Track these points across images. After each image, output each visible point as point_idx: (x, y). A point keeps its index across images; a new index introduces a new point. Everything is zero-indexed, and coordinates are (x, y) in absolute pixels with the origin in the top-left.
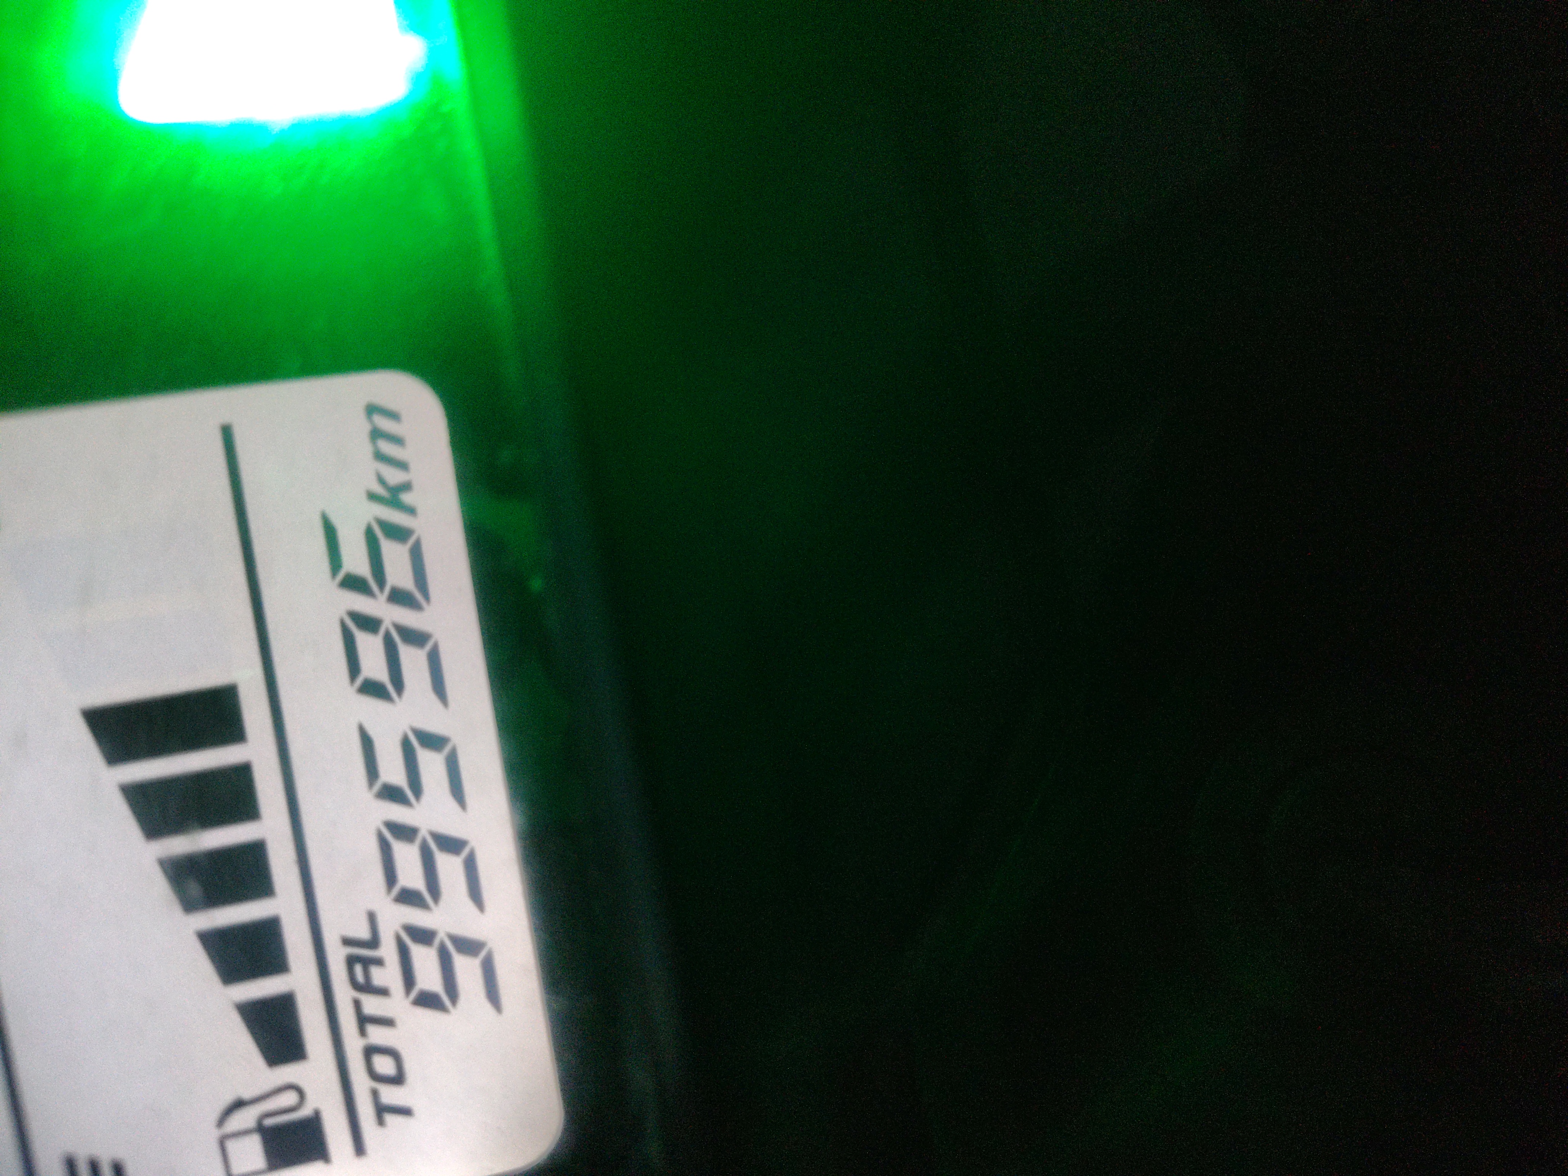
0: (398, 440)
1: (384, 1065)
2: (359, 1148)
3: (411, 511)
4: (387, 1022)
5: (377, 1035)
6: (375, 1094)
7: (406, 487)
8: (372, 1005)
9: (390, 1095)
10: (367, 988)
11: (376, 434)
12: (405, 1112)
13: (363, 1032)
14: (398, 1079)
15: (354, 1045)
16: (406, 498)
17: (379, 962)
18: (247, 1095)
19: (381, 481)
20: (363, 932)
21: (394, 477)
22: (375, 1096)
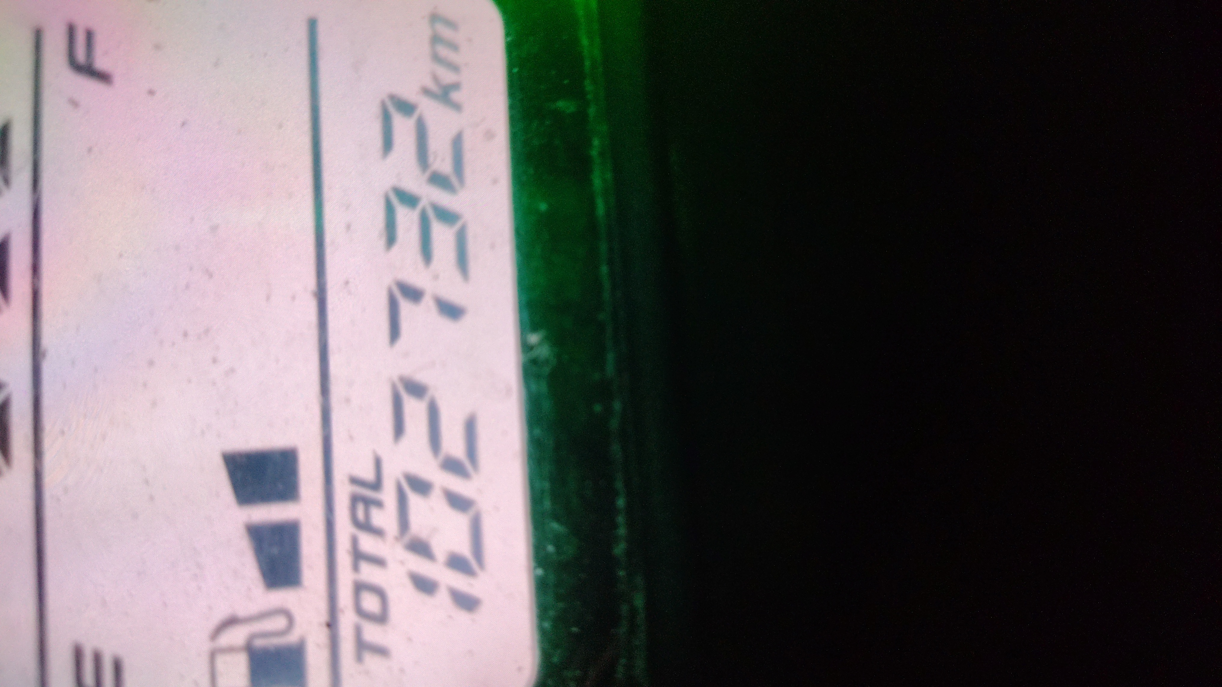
0: (454, 47)
1: (371, 603)
3: (457, 107)
4: (380, 562)
6: (358, 630)
7: (456, 86)
8: (368, 543)
10: (366, 527)
11: (436, 39)
12: (382, 652)
13: (356, 568)
14: (381, 618)
15: (346, 579)
16: (455, 96)
17: (379, 504)
18: (242, 612)
19: (435, 78)
20: (368, 475)
21: (448, 77)
22: (358, 632)
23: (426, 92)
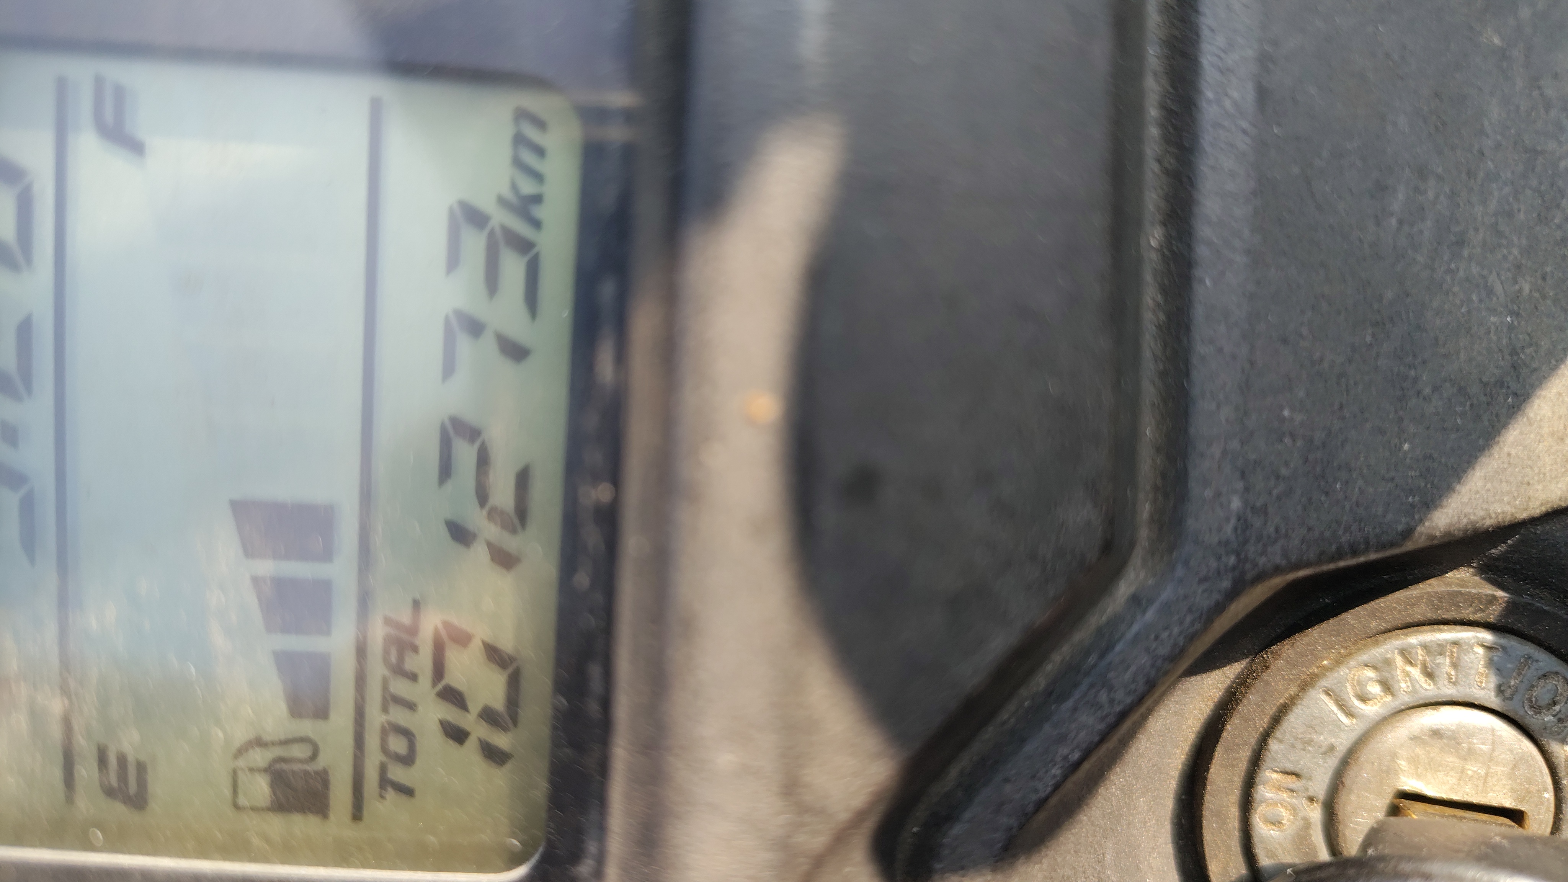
0: (540, 152)
1: (398, 745)
2: (357, 814)
3: (537, 224)
4: (411, 706)
5: (399, 716)
6: (383, 770)
7: (537, 199)
9: (397, 773)
10: (399, 670)
11: (519, 140)
12: (407, 792)
13: (385, 709)
14: (408, 760)
15: (376, 718)
17: (415, 649)
19: (514, 187)
20: (406, 619)
21: (528, 187)
22: (383, 769)
23: (502, 201)
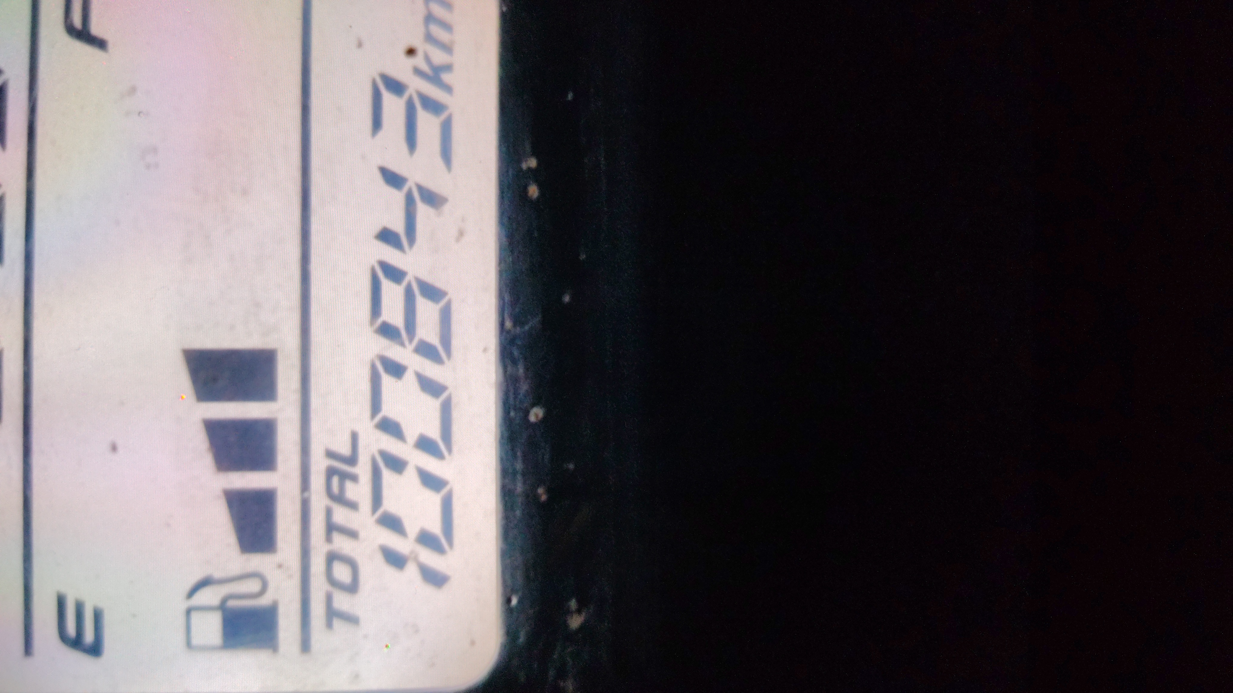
0: (447, 27)
1: (342, 573)
2: (305, 646)
3: (448, 89)
4: (352, 534)
5: (341, 543)
7: (448, 68)
8: (341, 515)
9: (341, 601)
10: (340, 499)
11: (429, 18)
12: (351, 619)
13: (329, 539)
14: (353, 588)
15: (320, 548)
16: (446, 77)
17: (354, 478)
18: (217, 574)
19: (428, 59)
20: (345, 450)
21: (439, 57)
22: (329, 599)
23: (418, 73)
